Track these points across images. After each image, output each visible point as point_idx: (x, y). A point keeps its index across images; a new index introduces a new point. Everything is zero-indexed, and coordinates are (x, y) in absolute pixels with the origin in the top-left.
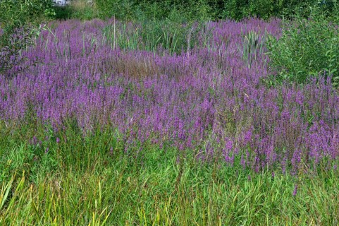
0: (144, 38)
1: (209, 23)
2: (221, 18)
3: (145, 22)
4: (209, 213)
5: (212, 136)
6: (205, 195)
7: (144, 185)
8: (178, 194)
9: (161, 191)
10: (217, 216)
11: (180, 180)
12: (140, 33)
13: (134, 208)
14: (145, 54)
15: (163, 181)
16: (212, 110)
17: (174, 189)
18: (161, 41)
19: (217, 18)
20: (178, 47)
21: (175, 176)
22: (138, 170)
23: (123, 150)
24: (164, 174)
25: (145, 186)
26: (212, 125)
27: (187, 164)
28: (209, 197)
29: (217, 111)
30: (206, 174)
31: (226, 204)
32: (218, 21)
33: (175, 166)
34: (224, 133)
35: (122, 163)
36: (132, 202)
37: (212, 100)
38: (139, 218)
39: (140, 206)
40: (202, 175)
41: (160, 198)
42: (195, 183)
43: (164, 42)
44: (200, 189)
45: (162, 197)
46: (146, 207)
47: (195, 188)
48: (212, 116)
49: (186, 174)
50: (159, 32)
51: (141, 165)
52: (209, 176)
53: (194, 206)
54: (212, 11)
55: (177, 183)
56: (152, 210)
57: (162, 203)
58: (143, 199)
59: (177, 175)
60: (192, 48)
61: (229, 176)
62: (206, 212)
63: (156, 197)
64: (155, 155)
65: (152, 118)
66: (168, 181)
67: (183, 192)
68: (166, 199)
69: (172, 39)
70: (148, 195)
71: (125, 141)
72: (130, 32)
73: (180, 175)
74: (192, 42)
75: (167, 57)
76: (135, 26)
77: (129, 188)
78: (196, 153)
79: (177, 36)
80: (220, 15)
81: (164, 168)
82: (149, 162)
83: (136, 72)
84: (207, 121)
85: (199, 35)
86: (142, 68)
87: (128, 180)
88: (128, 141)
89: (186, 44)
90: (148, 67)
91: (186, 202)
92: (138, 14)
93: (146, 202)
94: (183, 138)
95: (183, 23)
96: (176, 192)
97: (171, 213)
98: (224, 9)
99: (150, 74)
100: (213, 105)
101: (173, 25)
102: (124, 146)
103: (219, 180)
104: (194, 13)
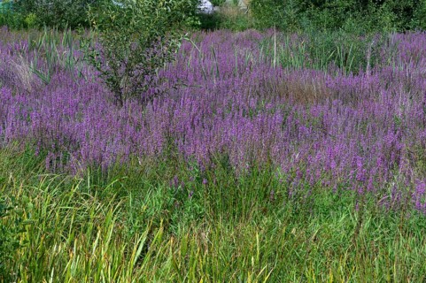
0: (312, 53)
1: (394, 35)
2: (408, 29)
3: (313, 35)
4: (395, 274)
5: (399, 177)
6: (390, 250)
7: (313, 237)
8: (356, 249)
9: (334, 245)
10: (405, 278)
11: (358, 233)
12: (308, 48)
13: (300, 267)
14: (313, 74)
15: (338, 233)
16: (398, 146)
17: (351, 243)
18: (333, 58)
19: (404, 29)
20: (355, 65)
21: (352, 227)
22: (306, 218)
23: (287, 194)
24: (339, 224)
25: (315, 240)
26: (398, 163)
27: (368, 212)
28: (395, 254)
29: (405, 145)
30: (391, 224)
31: (416, 263)
32: (404, 33)
33: (353, 214)
34: (414, 172)
35: (285, 210)
36: (298, 259)
37: (398, 132)
38: (306, 279)
39: (308, 264)
40: (387, 226)
41: (333, 254)
42: (377, 236)
43: (338, 60)
44: (383, 244)
45: (336, 253)
46: (316, 266)
47: (377, 242)
48: (399, 151)
49: (366, 225)
50: (331, 46)
51: (309, 213)
52: (395, 228)
53: (377, 265)
54: (397, 20)
55: (354, 236)
56: (323, 269)
57: (336, 261)
58: (313, 256)
59: (355, 225)
60: (372, 66)
61: (421, 227)
62: (391, 273)
63: (328, 253)
64: (327, 200)
65: (322, 155)
66: (343, 233)
67: (363, 248)
68: (340, 255)
69: (347, 54)
70: (319, 251)
71: (290, 182)
72: (294, 46)
73: (359, 226)
74: (373, 59)
75: (342, 78)
76: (301, 38)
77: (294, 242)
78: (379, 199)
79: (353, 51)
80: (407, 25)
81: (338, 217)
82: (320, 209)
83: (302, 96)
84: (392, 158)
85: (381, 50)
86: (310, 91)
87: (293, 231)
88: (292, 183)
89: (365, 62)
90: (317, 90)
91: (367, 260)
92: (304, 24)
93: (316, 259)
94: (363, 180)
95: (361, 35)
96: (353, 247)
97: (347, 273)
98: (412, 17)
99: (320, 99)
100: (399, 138)
101: (345, 39)
102: (288, 189)
103: (408, 232)
104: (375, 23)
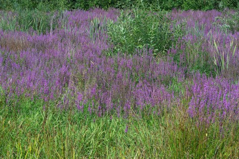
0: (20, 22)
1: (65, 12)
2: (74, 8)
3: (20, 12)
4: (66, 145)
5: (68, 91)
6: (63, 132)
7: (20, 126)
8: (44, 132)
9: (32, 130)
10: (72, 148)
11: (45, 123)
12: (17, 19)
13: (13, 142)
14: (20, 34)
15: (34, 123)
16: (68, 74)
17: (41, 129)
18: (32, 25)
19: (72, 8)
20: (44, 29)
21: (42, 119)
22: (16, 115)
23: (5, 101)
24: (35, 118)
25: (21, 127)
26: (68, 84)
27: (50, 111)
28: (66, 134)
29: (71, 74)
30: (64, 118)
31: (78, 139)
32: (72, 11)
33: (42, 112)
34: (77, 89)
35: (4, 111)
36: (12, 138)
37: (68, 66)
38: (16, 149)
39: (17, 141)
40: (61, 119)
41: (31, 135)
42: (56, 124)
43: (34, 26)
44: (59, 129)
45: (33, 134)
46: (22, 142)
47: (56, 128)
48: (68, 77)
49: (50, 118)
50: (31, 18)
51: (18, 112)
52: (66, 119)
53: (56, 140)
54: (68, 4)
55: (43, 125)
56: (26, 143)
57: (33, 139)
58: (20, 136)
59: (43, 119)
60: (53, 29)
61: (80, 119)
62: (64, 145)
63: (28, 134)
64: (28, 105)
65: (26, 79)
66: (37, 123)
67: (48, 131)
68: (35, 136)
69: (39, 23)
70: (23, 133)
71: (7, 95)
72: (10, 18)
73: (45, 119)
74: (54, 25)
75: (36, 36)
76: (13, 14)
77: (9, 128)
78: (57, 103)
79: (43, 21)
80: (73, 6)
81: (34, 114)
82: (24, 110)
83: (14, 46)
84: (64, 80)
85: (59, 20)
86: (19, 44)
87: (9, 122)
88: (8, 95)
89: (49, 27)
90: (23, 43)
91: (50, 138)
92: (15, 6)
93: (22, 138)
94: (48, 92)
95: (47, 12)
96: (43, 131)
97: (39, 146)
98: (76, 2)
99: (24, 48)
100: (68, 69)
101: (39, 14)
102: (6, 99)
103: (73, 122)
104: (55, 5)
